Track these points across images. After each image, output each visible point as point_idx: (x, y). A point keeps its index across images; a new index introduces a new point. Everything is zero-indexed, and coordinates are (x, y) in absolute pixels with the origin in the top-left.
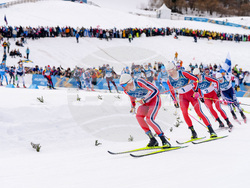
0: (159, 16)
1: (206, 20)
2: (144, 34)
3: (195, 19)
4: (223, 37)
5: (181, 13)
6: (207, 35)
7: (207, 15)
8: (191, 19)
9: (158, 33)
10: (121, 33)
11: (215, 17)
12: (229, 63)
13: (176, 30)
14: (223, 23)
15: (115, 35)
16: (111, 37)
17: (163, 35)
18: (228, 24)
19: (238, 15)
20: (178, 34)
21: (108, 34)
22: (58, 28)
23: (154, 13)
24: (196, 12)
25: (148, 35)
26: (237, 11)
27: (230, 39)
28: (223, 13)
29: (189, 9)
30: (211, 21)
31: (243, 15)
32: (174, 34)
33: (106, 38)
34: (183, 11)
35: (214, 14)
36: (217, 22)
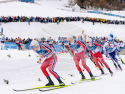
0: (74, 10)
1: (99, 13)
2: (65, 20)
3: (93, 12)
4: (109, 22)
5: (85, 9)
6: (100, 21)
7: (100, 10)
8: (91, 12)
9: (73, 20)
10: (53, 20)
11: (104, 11)
12: (112, 36)
13: (83, 18)
14: (109, 14)
15: (49, 20)
16: (47, 22)
17: (76, 21)
18: (112, 15)
19: (117, 10)
20: (84, 20)
21: (46, 20)
22: (18, 17)
23: (71, 9)
24: (94, 8)
25: (67, 21)
26: (116, 8)
27: (112, 23)
28: (109, 9)
29: (90, 7)
30: (102, 13)
31: (120, 10)
32: (82, 20)
33: (45, 22)
34: (87, 7)
35: (104, 9)
36: (105, 14)
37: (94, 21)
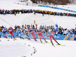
0: (27, 4)
1: (48, 7)
2: (20, 12)
3: (43, 6)
5: (37, 3)
6: (48, 13)
7: (48, 4)
8: (41, 6)
9: (26, 12)
11: (52, 5)
13: (34, 11)
14: (55, 8)
15: (8, 12)
16: (6, 13)
17: (29, 13)
18: (57, 8)
19: (62, 4)
20: (35, 12)
21: (4, 12)
23: (25, 3)
24: (43, 3)
25: (22, 13)
26: (61, 3)
28: (55, 3)
29: (40, 2)
30: (50, 7)
31: (63, 4)
32: (34, 12)
33: (4, 14)
34: (38, 2)
35: (51, 4)
36: (52, 7)
37: (43, 13)
